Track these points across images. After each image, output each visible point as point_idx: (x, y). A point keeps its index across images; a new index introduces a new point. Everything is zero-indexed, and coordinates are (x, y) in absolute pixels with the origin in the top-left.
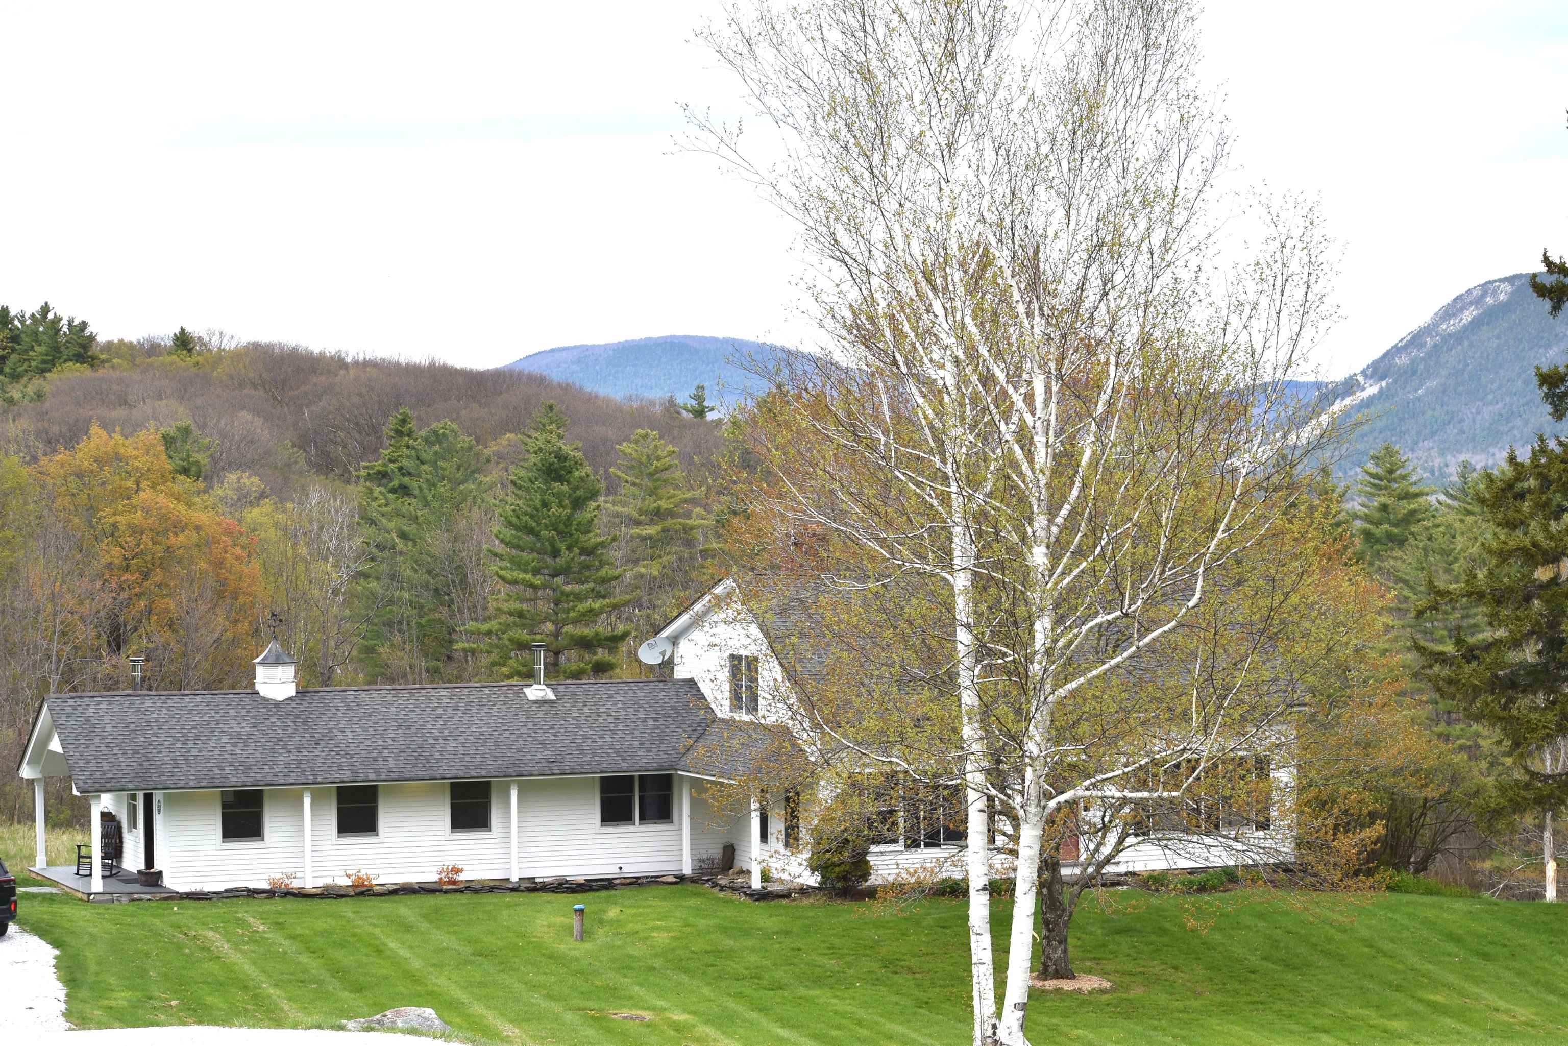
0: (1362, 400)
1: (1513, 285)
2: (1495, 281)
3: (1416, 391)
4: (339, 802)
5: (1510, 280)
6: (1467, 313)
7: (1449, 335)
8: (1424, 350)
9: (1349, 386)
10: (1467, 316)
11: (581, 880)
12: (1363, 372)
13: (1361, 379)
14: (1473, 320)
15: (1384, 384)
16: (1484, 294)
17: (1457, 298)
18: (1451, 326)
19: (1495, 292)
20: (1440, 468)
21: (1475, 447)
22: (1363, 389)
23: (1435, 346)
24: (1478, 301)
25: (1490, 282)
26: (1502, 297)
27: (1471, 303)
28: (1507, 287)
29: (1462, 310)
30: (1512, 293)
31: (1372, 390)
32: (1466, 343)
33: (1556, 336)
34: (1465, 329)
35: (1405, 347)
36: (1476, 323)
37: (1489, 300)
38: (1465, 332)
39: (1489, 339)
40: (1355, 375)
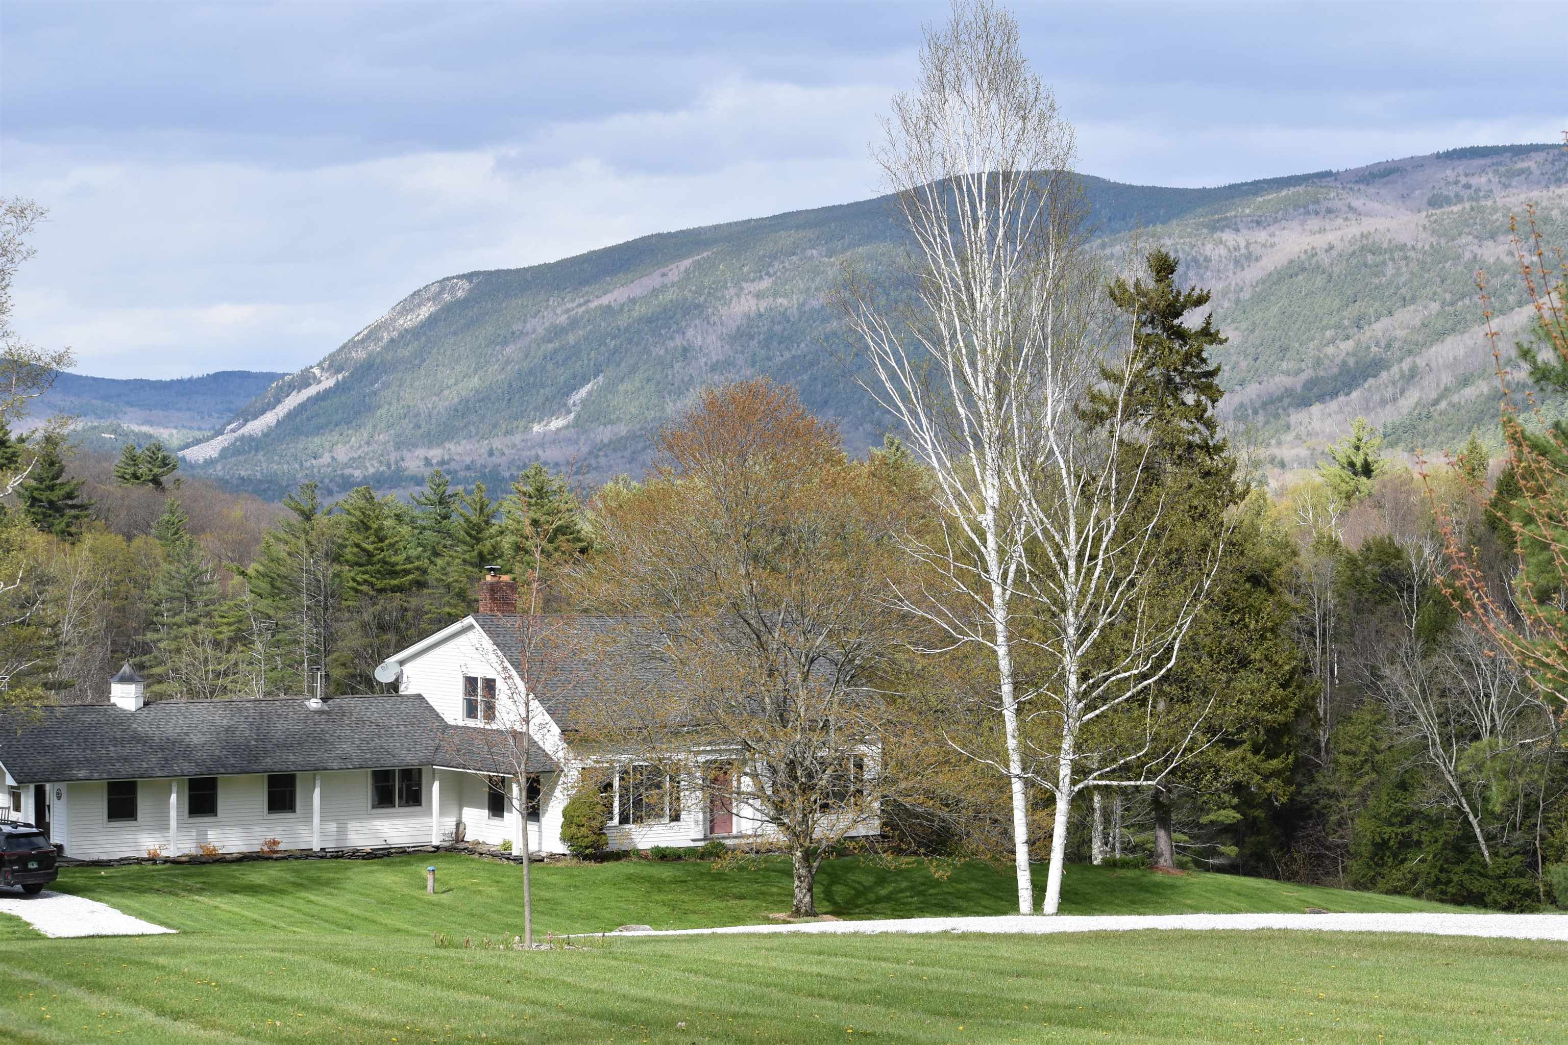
0: (318, 393)
1: (471, 282)
2: (453, 278)
3: (372, 385)
4: (190, 789)
5: (469, 277)
6: (424, 309)
7: (406, 330)
8: (380, 344)
9: (305, 380)
10: (425, 312)
11: (368, 849)
12: (320, 365)
13: (317, 371)
14: (430, 316)
15: (340, 377)
16: (442, 290)
17: (415, 293)
18: (409, 321)
19: (453, 289)
20: (397, 462)
21: (430, 442)
22: (320, 382)
23: (392, 340)
24: (435, 298)
25: (448, 279)
26: (460, 294)
27: (429, 299)
28: (466, 285)
29: (419, 305)
30: (470, 290)
31: (328, 382)
32: (423, 339)
33: (513, 333)
34: (423, 325)
35: (362, 341)
36: (432, 320)
37: (447, 297)
38: (422, 327)
39: (446, 336)
40: (311, 367)
